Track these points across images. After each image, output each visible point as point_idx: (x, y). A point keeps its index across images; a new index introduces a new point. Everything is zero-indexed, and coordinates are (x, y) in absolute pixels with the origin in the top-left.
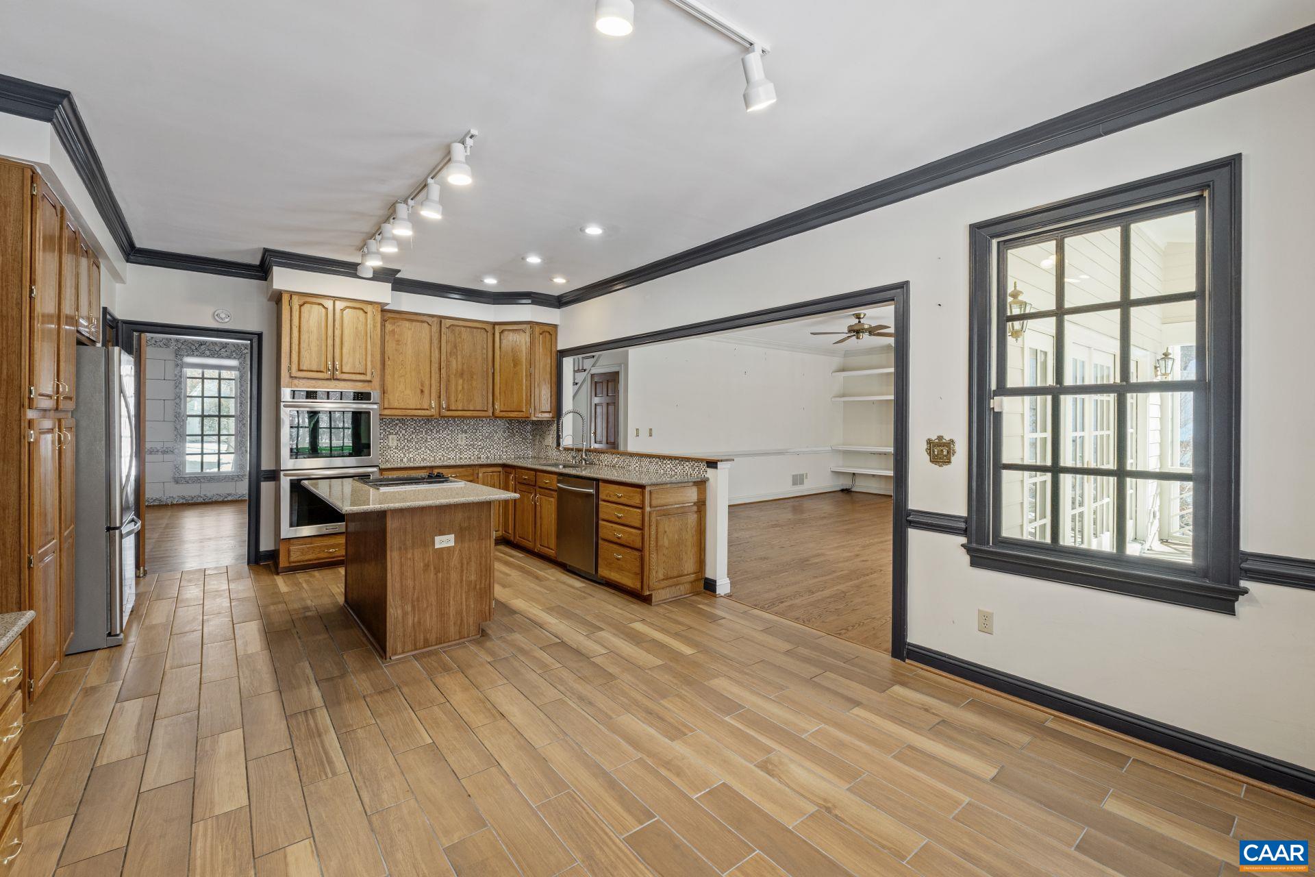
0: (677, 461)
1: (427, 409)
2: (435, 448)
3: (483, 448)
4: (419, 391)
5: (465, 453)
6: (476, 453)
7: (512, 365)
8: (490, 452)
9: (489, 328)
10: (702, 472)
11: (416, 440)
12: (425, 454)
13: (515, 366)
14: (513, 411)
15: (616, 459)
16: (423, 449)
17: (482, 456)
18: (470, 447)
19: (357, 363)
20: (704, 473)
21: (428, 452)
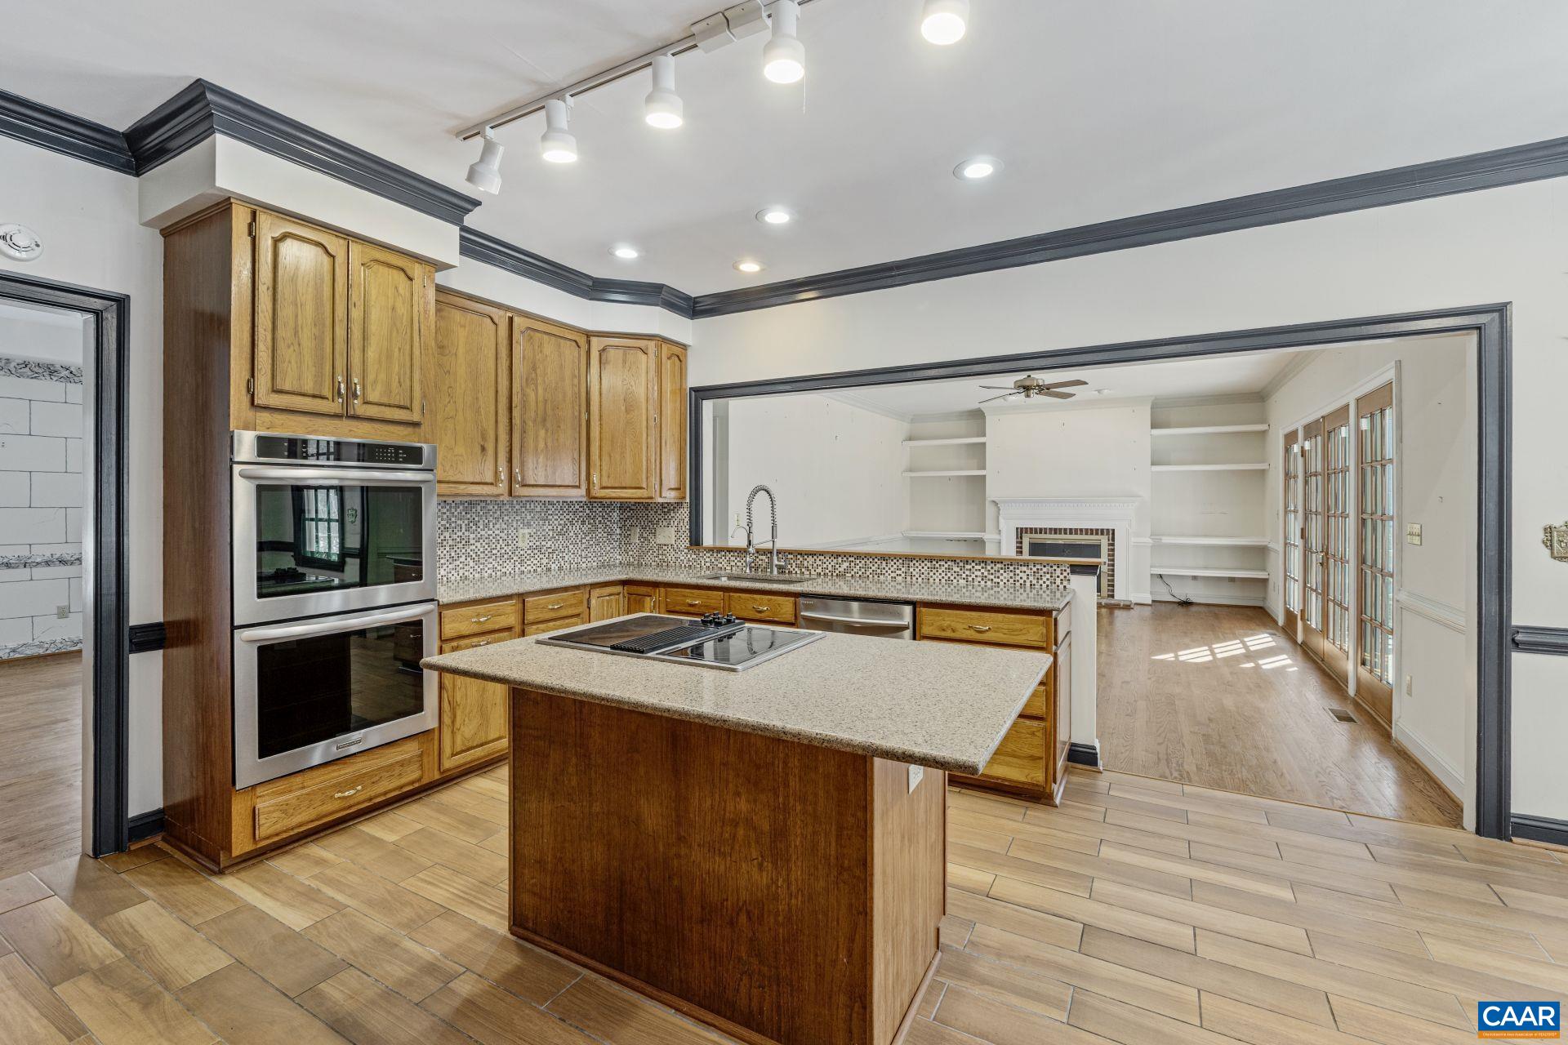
0: (999, 565)
1: (492, 484)
2: (482, 555)
3: (553, 552)
4: (478, 449)
5: (529, 563)
6: (545, 561)
7: (623, 408)
8: (563, 558)
9: (582, 340)
10: (1058, 581)
11: (451, 542)
12: (467, 568)
13: (627, 411)
14: (625, 488)
15: (846, 565)
16: (462, 559)
17: (553, 566)
18: (536, 551)
19: (395, 384)
20: (1065, 583)
21: (472, 564)
